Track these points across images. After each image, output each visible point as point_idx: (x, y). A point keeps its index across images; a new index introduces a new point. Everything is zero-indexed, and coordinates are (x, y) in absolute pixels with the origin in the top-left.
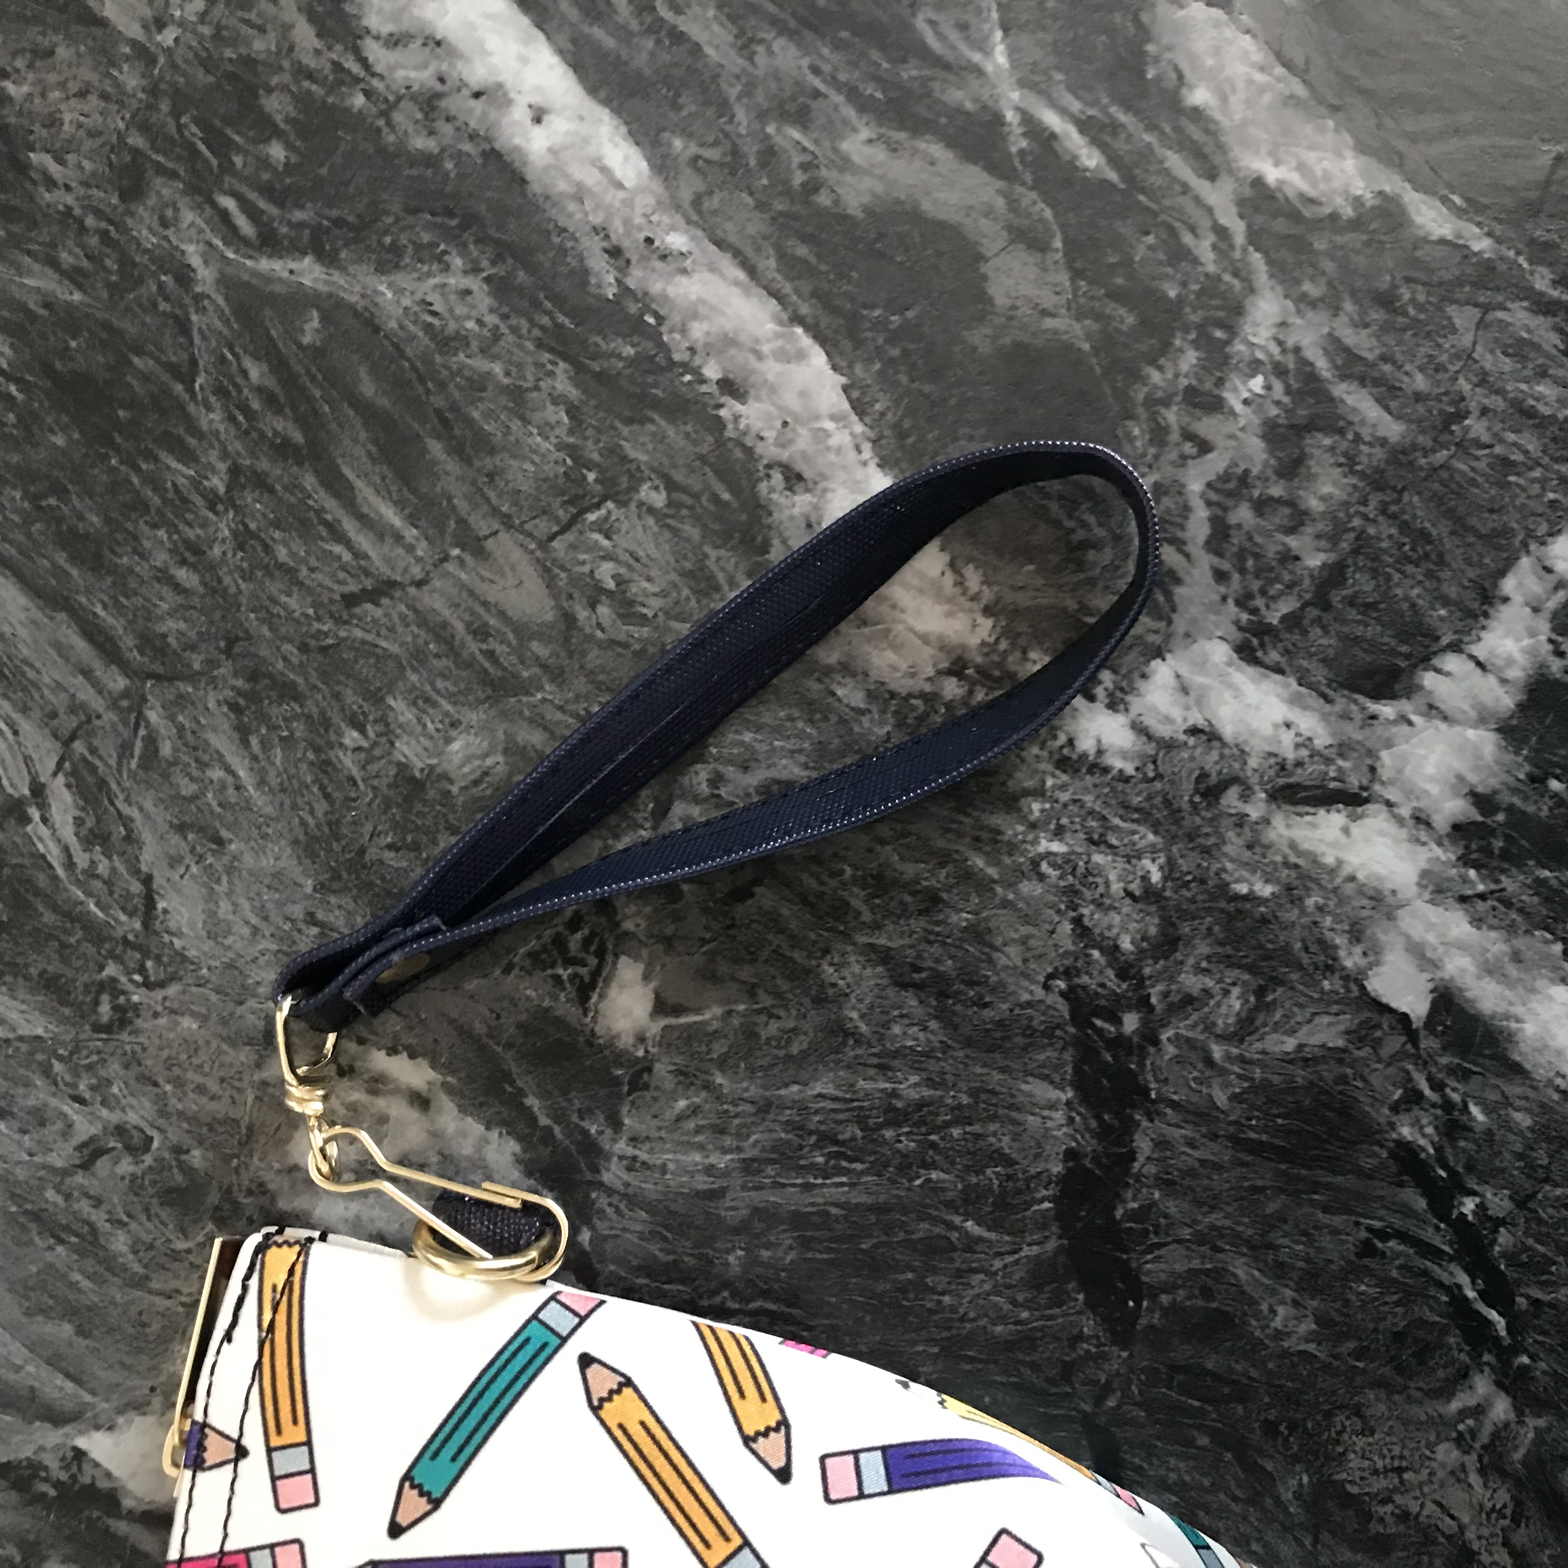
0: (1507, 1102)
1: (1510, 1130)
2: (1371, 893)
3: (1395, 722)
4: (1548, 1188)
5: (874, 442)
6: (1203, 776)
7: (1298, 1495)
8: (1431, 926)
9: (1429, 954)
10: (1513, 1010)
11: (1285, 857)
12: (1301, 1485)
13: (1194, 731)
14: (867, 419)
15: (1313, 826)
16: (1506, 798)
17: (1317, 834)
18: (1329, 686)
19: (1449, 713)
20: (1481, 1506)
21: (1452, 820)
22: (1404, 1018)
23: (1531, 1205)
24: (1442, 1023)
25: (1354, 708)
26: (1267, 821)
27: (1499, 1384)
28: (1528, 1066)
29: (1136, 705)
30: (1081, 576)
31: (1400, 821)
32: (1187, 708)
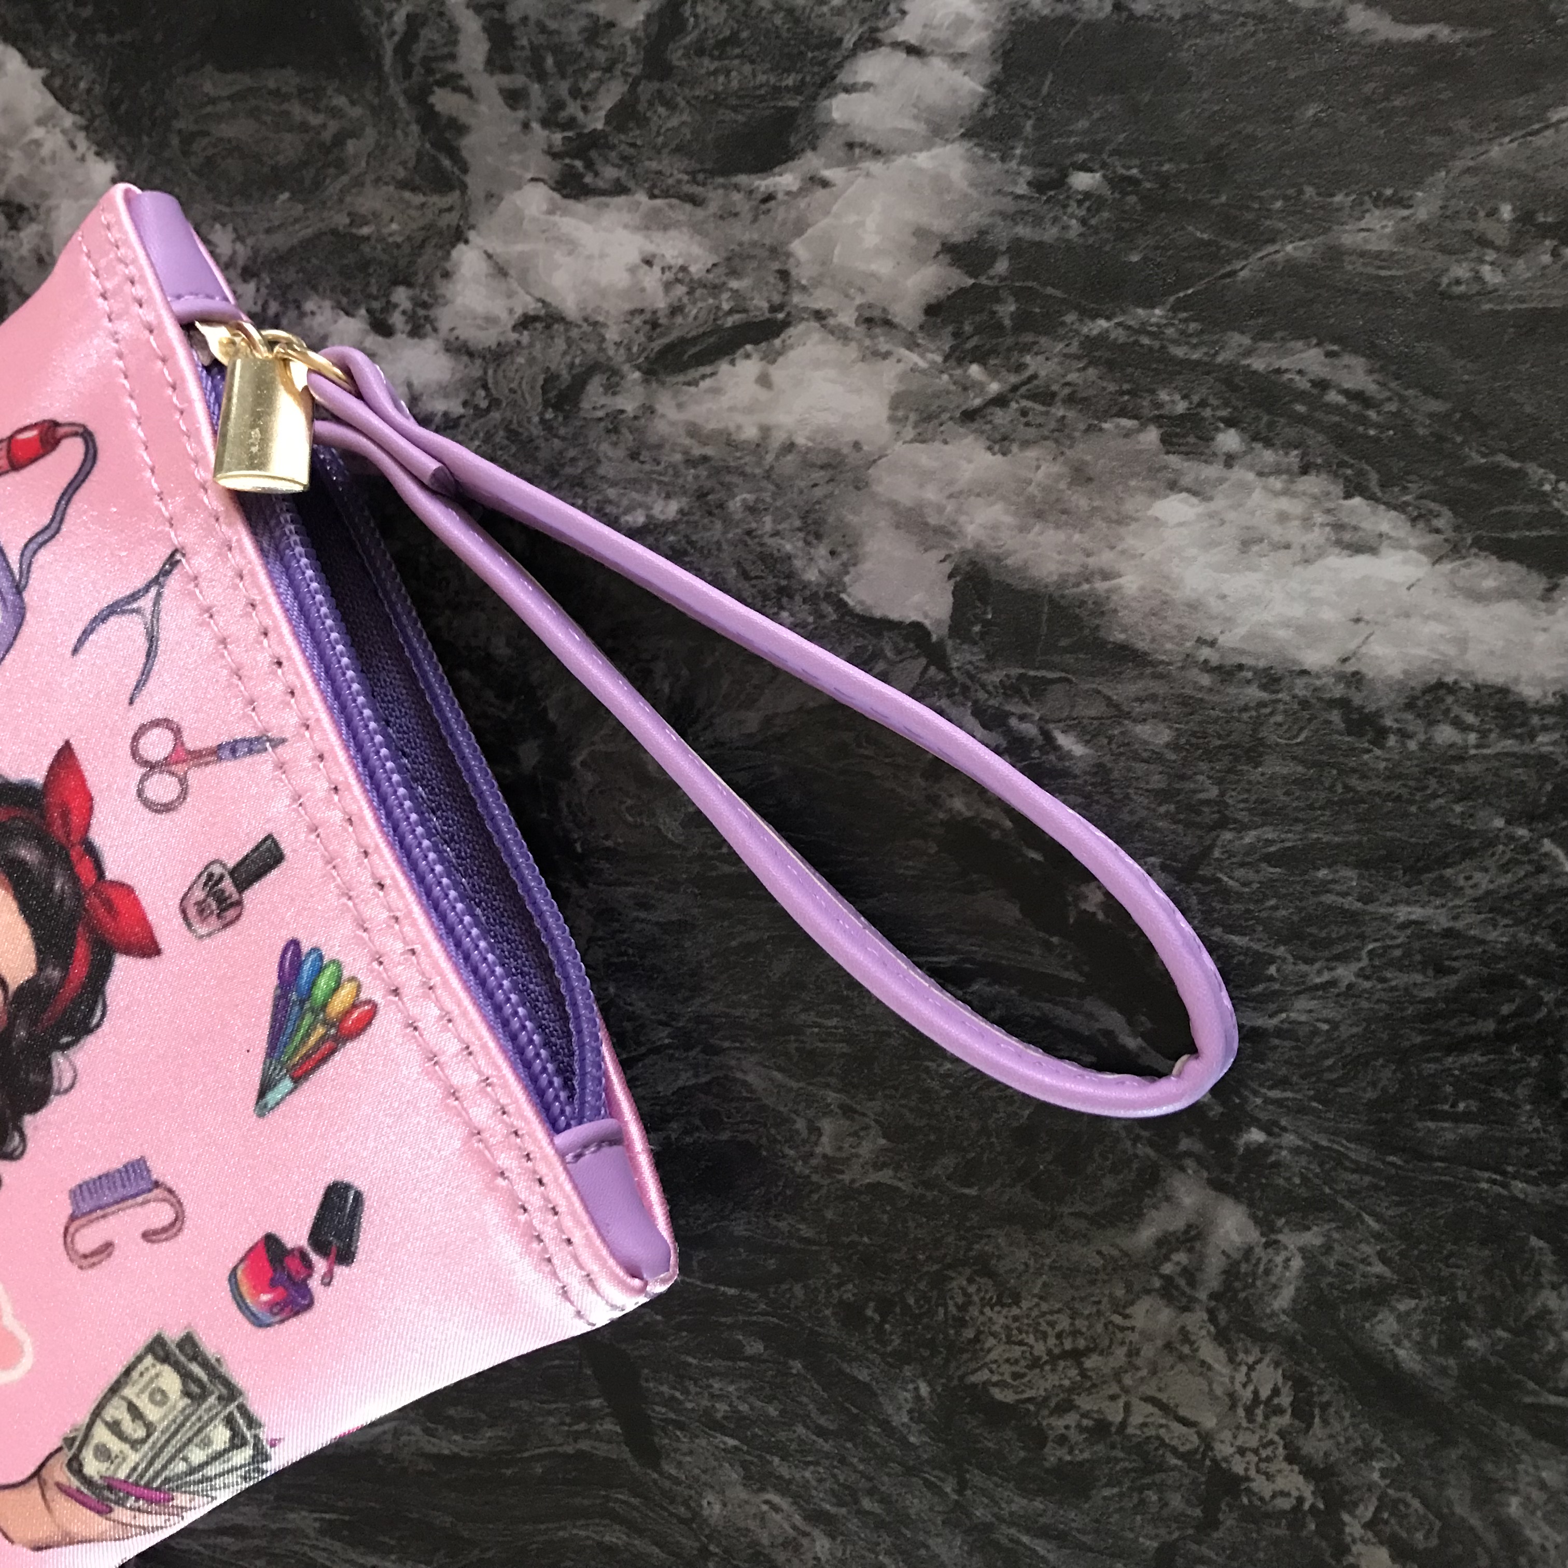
0: (1119, 713)
1: (1136, 757)
2: (823, 459)
3: (802, 191)
4: (1228, 836)
5: (86, 128)
6: (551, 378)
7: (917, 1415)
8: (925, 477)
9: (933, 520)
10: (1091, 561)
11: (686, 453)
12: (918, 1398)
13: (525, 322)
14: (76, 106)
15: (716, 391)
16: (1002, 235)
17: (725, 401)
18: (694, 181)
19: (882, 145)
20: (1233, 1398)
21: (923, 302)
22: (917, 632)
23: (1205, 871)
24: (978, 619)
25: (736, 197)
26: (649, 410)
27: (1219, 1186)
28: (1142, 645)
29: (445, 318)
30: (345, 179)
31: (842, 335)
32: (510, 295)
